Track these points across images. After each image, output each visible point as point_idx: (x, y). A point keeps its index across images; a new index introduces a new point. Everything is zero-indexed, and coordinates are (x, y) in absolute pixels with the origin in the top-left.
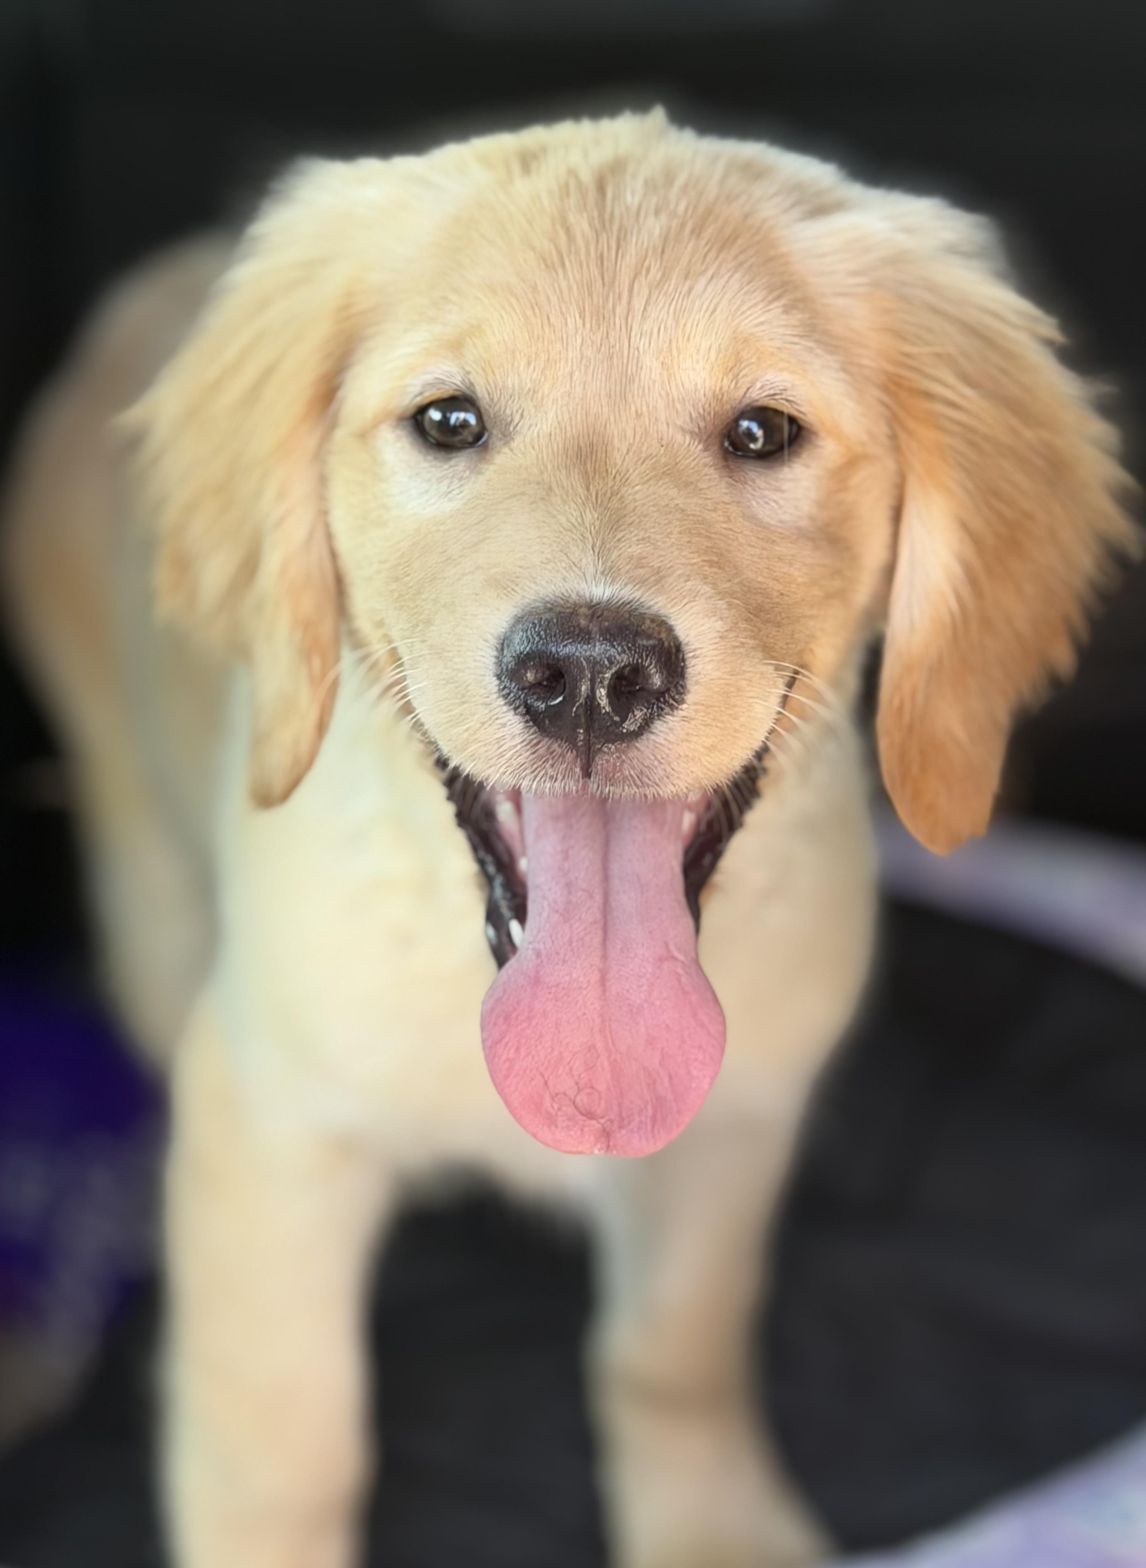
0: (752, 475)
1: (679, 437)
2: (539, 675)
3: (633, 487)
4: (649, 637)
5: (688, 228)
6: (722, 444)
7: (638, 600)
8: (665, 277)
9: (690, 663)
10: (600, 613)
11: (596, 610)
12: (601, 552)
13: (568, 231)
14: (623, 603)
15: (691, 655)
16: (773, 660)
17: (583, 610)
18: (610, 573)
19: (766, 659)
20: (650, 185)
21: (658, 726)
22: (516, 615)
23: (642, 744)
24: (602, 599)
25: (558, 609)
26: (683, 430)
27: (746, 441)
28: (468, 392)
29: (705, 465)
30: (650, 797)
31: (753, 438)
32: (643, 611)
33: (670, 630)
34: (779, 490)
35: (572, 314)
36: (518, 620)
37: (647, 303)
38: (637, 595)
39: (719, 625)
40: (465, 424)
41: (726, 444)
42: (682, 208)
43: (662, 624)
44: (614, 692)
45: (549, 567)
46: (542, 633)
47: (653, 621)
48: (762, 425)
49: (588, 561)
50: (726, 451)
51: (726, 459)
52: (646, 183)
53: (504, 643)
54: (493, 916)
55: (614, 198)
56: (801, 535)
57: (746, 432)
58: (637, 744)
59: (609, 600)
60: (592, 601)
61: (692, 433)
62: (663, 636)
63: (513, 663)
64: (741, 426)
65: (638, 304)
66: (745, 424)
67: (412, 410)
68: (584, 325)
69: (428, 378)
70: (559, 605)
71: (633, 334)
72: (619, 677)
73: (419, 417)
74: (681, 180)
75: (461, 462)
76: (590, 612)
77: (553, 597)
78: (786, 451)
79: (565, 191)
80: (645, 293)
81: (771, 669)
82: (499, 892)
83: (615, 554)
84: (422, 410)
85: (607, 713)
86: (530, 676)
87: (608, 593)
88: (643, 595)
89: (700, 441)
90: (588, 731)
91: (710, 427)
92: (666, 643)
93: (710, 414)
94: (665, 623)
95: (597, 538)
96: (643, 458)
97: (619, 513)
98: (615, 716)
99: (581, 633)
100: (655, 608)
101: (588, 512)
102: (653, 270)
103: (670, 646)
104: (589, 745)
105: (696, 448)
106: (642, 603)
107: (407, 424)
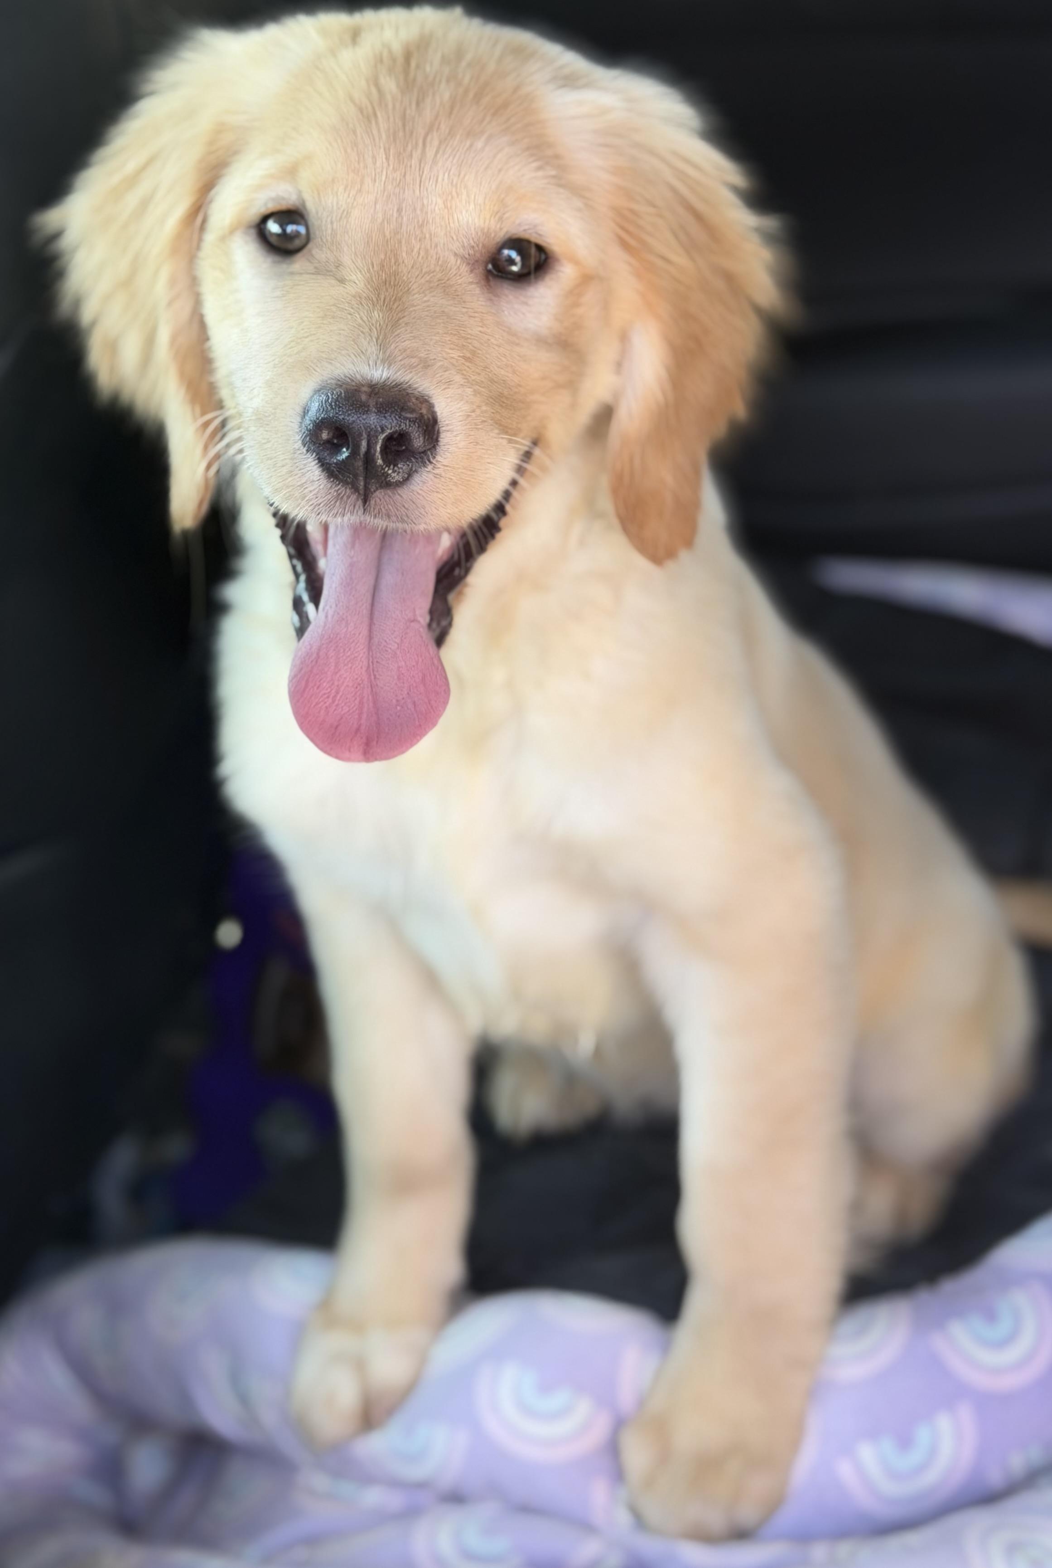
0: (506, 292)
1: (452, 259)
2: (331, 434)
3: (413, 295)
4: (413, 411)
5: (471, 95)
6: (486, 267)
7: (407, 383)
8: (451, 134)
9: (442, 435)
10: (377, 391)
11: (375, 389)
12: (382, 345)
13: (379, 91)
14: (396, 384)
15: (444, 428)
16: (507, 435)
17: (365, 389)
18: (388, 361)
19: (500, 434)
20: (444, 60)
21: (417, 479)
22: (315, 389)
23: (404, 492)
24: (381, 379)
25: (346, 386)
26: (456, 254)
27: (506, 264)
28: (301, 207)
29: (471, 283)
30: (409, 531)
31: (512, 262)
32: (410, 391)
33: (431, 407)
34: (526, 304)
35: (381, 156)
36: (317, 391)
37: (437, 152)
38: (407, 378)
39: (467, 407)
40: (297, 234)
41: (490, 266)
42: (466, 80)
43: (425, 401)
44: (385, 449)
45: (343, 352)
46: (333, 404)
47: (417, 399)
48: (520, 252)
49: (372, 349)
50: (489, 272)
51: (487, 279)
52: (443, 57)
53: (305, 409)
54: (298, 604)
55: (418, 67)
56: (540, 341)
57: (507, 258)
58: (399, 492)
59: (385, 381)
60: (371, 382)
61: (463, 258)
62: (424, 411)
63: (312, 425)
64: (503, 253)
65: (430, 153)
66: (506, 252)
67: (256, 221)
68: (389, 165)
69: (273, 194)
70: (347, 384)
71: (424, 176)
72: (389, 439)
73: (262, 226)
74: (469, 57)
76: (370, 390)
77: (343, 377)
78: (532, 276)
79: (379, 60)
80: (436, 143)
81: (505, 442)
82: (302, 585)
83: (393, 347)
84: (265, 219)
85: (380, 465)
86: (325, 435)
87: (385, 375)
88: (411, 379)
89: (468, 264)
90: (366, 478)
91: (478, 255)
92: (426, 417)
93: (478, 246)
94: (427, 401)
95: (380, 333)
96: (423, 273)
97: (400, 314)
98: (385, 468)
99: (361, 406)
100: (420, 389)
101: (376, 313)
102: (443, 126)
103: (429, 419)
104: (366, 488)
105: (464, 269)
106: (410, 385)
107: (253, 232)
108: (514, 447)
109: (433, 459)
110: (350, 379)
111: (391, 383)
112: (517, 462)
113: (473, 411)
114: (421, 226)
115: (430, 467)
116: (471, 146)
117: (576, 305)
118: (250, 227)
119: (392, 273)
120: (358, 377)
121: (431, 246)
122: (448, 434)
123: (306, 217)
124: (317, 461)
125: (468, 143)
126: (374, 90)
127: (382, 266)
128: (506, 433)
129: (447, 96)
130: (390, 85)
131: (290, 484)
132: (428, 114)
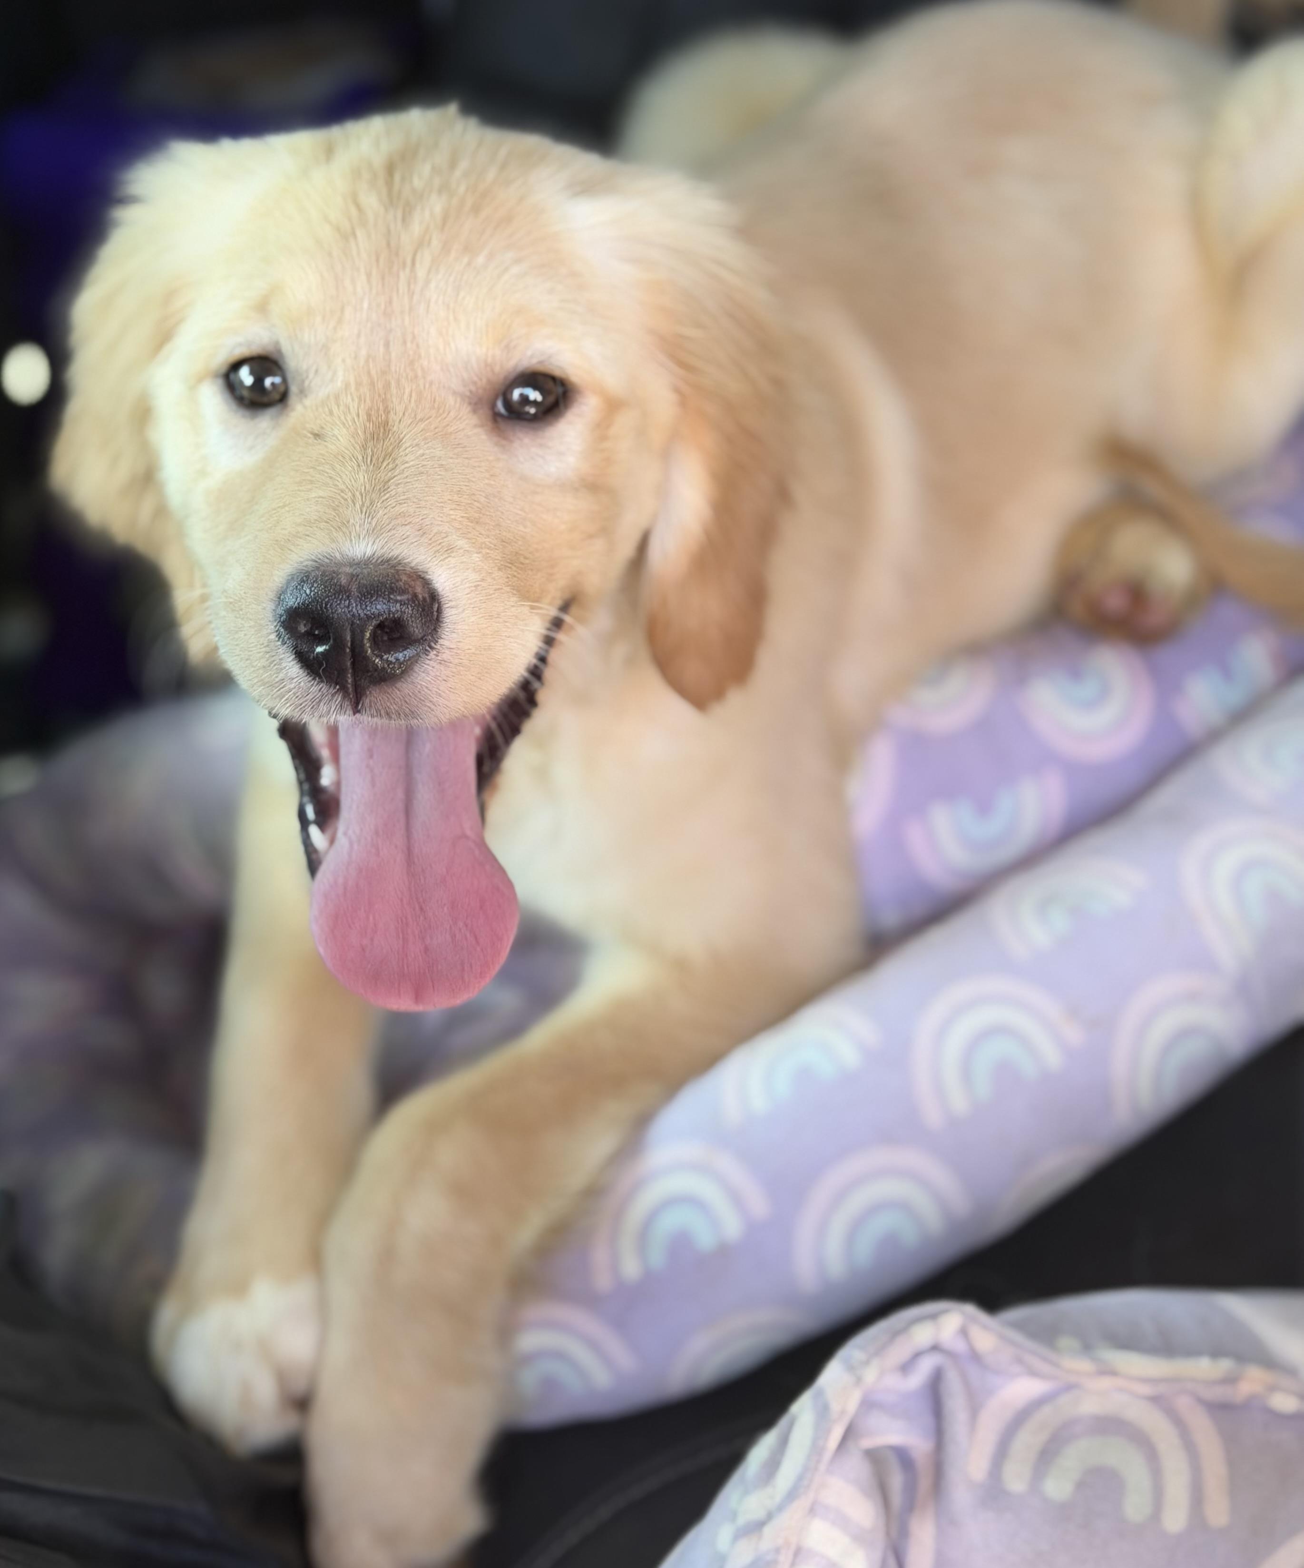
0: (521, 435)
1: (451, 400)
2: (310, 626)
3: (406, 449)
4: (403, 592)
5: (468, 206)
6: (493, 406)
7: (395, 559)
8: (446, 248)
9: (446, 614)
10: (360, 572)
12: (368, 511)
13: (359, 209)
14: (382, 561)
15: (446, 606)
17: (345, 569)
18: (375, 532)
19: (520, 601)
21: (417, 669)
22: (291, 572)
23: (404, 688)
24: (364, 557)
25: (322, 568)
26: (455, 393)
27: (519, 404)
28: (274, 351)
31: (527, 401)
32: (399, 568)
34: (545, 446)
36: (292, 577)
37: (429, 271)
38: (397, 552)
39: (473, 576)
40: (274, 387)
41: (499, 408)
44: (374, 638)
45: (322, 525)
47: (409, 576)
49: (356, 520)
50: (499, 414)
51: (495, 422)
53: (280, 597)
55: (402, 180)
59: (369, 558)
60: (354, 560)
62: (419, 590)
63: (287, 616)
64: (514, 392)
65: (421, 272)
66: (518, 390)
67: (224, 369)
69: (241, 339)
70: (324, 565)
71: (414, 300)
72: (380, 627)
73: (230, 375)
75: (265, 421)
76: (351, 570)
77: (319, 557)
79: (358, 173)
80: (428, 261)
81: (526, 610)
83: (380, 514)
84: (236, 366)
86: (302, 629)
87: (370, 551)
88: (402, 553)
89: (470, 404)
90: (354, 674)
91: (480, 391)
92: (420, 596)
93: (481, 380)
94: (419, 577)
95: (366, 499)
96: (417, 419)
97: (390, 474)
98: (376, 659)
99: (341, 591)
100: (413, 565)
101: (361, 474)
102: (435, 242)
103: (424, 599)
104: (356, 687)
105: (466, 410)
106: (400, 560)
107: (220, 382)
108: (537, 614)
109: (435, 644)
110: (327, 558)
111: (377, 560)
112: (544, 632)
113: (483, 580)
114: (412, 363)
115: (432, 654)
116: (469, 264)
117: (603, 438)
118: (216, 376)
119: (382, 423)
120: (338, 555)
121: (424, 387)
122: (454, 611)
123: (281, 363)
124: (294, 656)
125: (465, 260)
126: (354, 211)
127: (369, 416)
128: (528, 599)
129: (438, 209)
130: (371, 201)
131: (266, 680)
132: (416, 228)
